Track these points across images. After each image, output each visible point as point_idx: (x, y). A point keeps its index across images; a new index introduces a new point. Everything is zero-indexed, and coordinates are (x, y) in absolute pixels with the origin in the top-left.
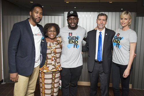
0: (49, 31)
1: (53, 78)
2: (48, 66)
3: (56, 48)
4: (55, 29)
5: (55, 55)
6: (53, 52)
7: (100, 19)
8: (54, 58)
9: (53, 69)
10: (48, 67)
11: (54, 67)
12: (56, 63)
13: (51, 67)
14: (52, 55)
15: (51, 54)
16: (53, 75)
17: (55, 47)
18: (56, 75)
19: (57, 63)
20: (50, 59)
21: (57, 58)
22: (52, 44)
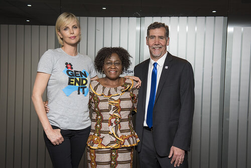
0: (108, 63)
1: (113, 162)
2: (102, 135)
3: (120, 100)
4: (119, 59)
5: (116, 114)
6: (113, 107)
7: (153, 37)
8: (114, 119)
9: (112, 142)
10: (102, 139)
11: (114, 139)
12: (119, 132)
13: (107, 139)
14: (111, 112)
15: (108, 111)
16: (111, 155)
17: (118, 97)
18: (118, 156)
19: (122, 131)
20: (106, 121)
21: (122, 120)
22: (113, 90)
